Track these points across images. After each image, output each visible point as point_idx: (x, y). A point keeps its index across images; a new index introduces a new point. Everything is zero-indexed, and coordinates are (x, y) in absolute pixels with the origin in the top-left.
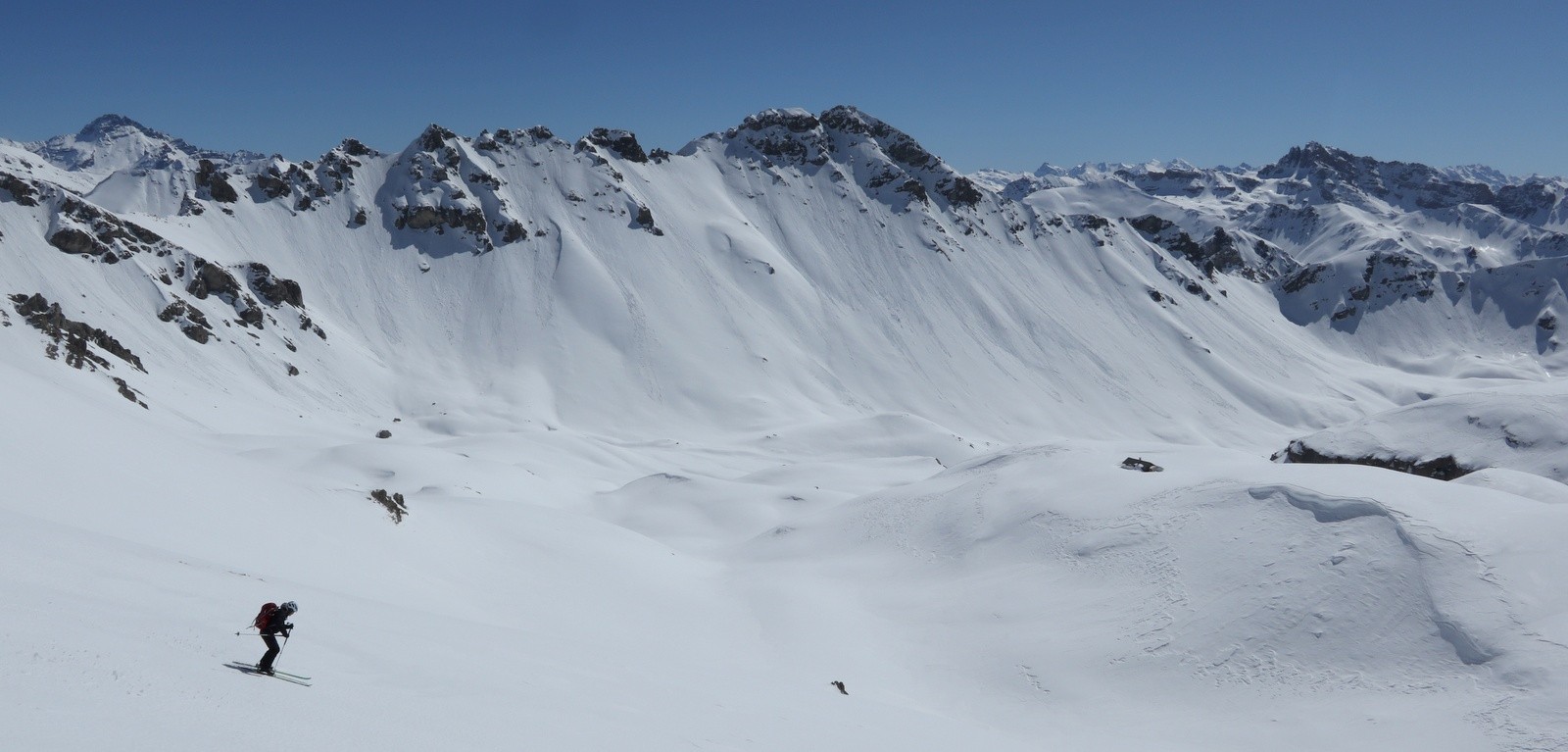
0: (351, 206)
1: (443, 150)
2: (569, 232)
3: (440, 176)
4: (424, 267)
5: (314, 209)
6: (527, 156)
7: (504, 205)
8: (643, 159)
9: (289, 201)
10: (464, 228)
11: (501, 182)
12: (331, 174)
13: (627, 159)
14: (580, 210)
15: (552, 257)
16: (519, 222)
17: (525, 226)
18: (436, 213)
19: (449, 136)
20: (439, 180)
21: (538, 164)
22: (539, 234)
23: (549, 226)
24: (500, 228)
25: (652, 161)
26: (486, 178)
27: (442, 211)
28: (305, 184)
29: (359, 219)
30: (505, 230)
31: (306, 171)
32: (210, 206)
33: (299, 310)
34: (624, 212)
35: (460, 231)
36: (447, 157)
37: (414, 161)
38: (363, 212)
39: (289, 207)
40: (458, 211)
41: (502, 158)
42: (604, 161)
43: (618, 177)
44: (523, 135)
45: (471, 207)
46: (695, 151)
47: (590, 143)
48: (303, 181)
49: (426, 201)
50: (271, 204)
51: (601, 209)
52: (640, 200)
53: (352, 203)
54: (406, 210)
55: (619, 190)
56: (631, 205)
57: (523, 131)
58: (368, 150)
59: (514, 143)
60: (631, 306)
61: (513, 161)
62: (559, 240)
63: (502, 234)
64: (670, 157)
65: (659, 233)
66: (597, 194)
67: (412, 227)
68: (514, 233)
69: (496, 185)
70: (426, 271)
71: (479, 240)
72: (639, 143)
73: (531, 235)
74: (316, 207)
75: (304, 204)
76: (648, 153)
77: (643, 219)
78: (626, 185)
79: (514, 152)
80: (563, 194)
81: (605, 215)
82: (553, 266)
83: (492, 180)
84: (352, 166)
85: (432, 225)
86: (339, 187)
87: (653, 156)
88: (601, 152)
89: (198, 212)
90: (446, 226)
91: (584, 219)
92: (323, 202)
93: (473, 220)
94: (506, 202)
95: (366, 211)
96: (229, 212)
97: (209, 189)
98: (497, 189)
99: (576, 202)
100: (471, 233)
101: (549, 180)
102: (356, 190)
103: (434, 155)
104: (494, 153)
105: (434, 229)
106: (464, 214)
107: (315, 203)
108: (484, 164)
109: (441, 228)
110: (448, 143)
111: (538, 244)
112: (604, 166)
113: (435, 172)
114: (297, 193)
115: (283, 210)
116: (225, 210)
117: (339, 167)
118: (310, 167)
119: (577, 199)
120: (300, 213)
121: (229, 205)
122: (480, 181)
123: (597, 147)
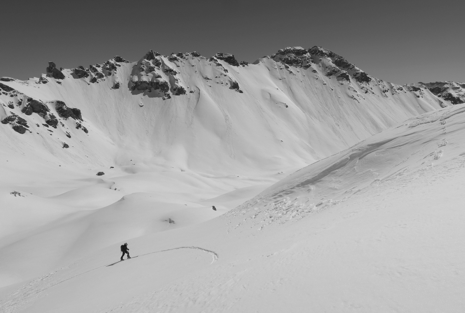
0: (114, 81)
1: (154, 60)
2: (204, 91)
3: (151, 70)
4: (141, 105)
5: (98, 82)
6: (189, 63)
7: (177, 81)
8: (238, 65)
9: (88, 79)
10: (160, 90)
11: (178, 72)
12: (107, 69)
13: (231, 65)
14: (209, 83)
15: (195, 101)
16: (183, 87)
17: (186, 89)
18: (148, 84)
19: (157, 55)
20: (151, 71)
21: (193, 66)
22: (191, 92)
23: (196, 89)
24: (175, 90)
25: (241, 66)
26: (171, 71)
27: (151, 83)
28: (95, 73)
29: (117, 86)
30: (177, 90)
31: (97, 68)
32: (51, 80)
33: (78, 121)
34: (227, 84)
35: (158, 91)
36: (156, 62)
37: (142, 64)
38: (119, 84)
39: (87, 81)
40: (158, 83)
41: (179, 63)
42: (220, 65)
43: (226, 71)
44: (188, 55)
45: (163, 81)
46: (259, 62)
47: (215, 58)
48: (95, 71)
49: (145, 79)
50: (79, 80)
51: (218, 83)
52: (234, 80)
53: (114, 80)
54: (136, 83)
55: (226, 76)
56: (231, 82)
57: (188, 54)
58: (124, 60)
59: (184, 58)
60: (226, 120)
61: (183, 65)
62: (199, 94)
63: (175, 92)
64: (248, 64)
65: (241, 92)
66: (216, 77)
67: (138, 89)
68: (180, 91)
69: (175, 73)
70: (141, 106)
71: (165, 94)
72: (236, 59)
73: (188, 92)
74: (99, 82)
75: (94, 80)
76: (239, 62)
77: (235, 86)
78: (229, 74)
79: (184, 62)
80: (203, 77)
81: (220, 85)
82: (195, 104)
83: (173, 71)
84: (117, 67)
85: (147, 89)
86: (110, 74)
87: (241, 64)
88: (219, 61)
89: (45, 82)
90: (153, 89)
91: (210, 86)
92: (102, 80)
93: (164, 87)
94: (178, 80)
95: (120, 83)
96: (59, 83)
97: (52, 74)
98: (175, 75)
99: (208, 80)
100: (162, 92)
101: (197, 72)
102: (117, 75)
103: (151, 62)
104: (175, 61)
105: (148, 90)
106: (159, 84)
107: (99, 80)
108: (171, 65)
109: (150, 90)
110: (157, 58)
111: (190, 96)
112: (220, 67)
113: (150, 68)
114: (92, 76)
115: (84, 83)
116: (58, 82)
117: (111, 66)
118: (99, 66)
119: (208, 79)
120: (91, 83)
121: (60, 80)
122: (169, 72)
123: (218, 60)
